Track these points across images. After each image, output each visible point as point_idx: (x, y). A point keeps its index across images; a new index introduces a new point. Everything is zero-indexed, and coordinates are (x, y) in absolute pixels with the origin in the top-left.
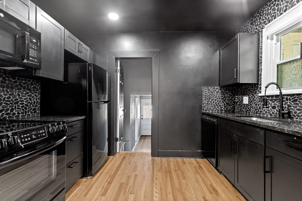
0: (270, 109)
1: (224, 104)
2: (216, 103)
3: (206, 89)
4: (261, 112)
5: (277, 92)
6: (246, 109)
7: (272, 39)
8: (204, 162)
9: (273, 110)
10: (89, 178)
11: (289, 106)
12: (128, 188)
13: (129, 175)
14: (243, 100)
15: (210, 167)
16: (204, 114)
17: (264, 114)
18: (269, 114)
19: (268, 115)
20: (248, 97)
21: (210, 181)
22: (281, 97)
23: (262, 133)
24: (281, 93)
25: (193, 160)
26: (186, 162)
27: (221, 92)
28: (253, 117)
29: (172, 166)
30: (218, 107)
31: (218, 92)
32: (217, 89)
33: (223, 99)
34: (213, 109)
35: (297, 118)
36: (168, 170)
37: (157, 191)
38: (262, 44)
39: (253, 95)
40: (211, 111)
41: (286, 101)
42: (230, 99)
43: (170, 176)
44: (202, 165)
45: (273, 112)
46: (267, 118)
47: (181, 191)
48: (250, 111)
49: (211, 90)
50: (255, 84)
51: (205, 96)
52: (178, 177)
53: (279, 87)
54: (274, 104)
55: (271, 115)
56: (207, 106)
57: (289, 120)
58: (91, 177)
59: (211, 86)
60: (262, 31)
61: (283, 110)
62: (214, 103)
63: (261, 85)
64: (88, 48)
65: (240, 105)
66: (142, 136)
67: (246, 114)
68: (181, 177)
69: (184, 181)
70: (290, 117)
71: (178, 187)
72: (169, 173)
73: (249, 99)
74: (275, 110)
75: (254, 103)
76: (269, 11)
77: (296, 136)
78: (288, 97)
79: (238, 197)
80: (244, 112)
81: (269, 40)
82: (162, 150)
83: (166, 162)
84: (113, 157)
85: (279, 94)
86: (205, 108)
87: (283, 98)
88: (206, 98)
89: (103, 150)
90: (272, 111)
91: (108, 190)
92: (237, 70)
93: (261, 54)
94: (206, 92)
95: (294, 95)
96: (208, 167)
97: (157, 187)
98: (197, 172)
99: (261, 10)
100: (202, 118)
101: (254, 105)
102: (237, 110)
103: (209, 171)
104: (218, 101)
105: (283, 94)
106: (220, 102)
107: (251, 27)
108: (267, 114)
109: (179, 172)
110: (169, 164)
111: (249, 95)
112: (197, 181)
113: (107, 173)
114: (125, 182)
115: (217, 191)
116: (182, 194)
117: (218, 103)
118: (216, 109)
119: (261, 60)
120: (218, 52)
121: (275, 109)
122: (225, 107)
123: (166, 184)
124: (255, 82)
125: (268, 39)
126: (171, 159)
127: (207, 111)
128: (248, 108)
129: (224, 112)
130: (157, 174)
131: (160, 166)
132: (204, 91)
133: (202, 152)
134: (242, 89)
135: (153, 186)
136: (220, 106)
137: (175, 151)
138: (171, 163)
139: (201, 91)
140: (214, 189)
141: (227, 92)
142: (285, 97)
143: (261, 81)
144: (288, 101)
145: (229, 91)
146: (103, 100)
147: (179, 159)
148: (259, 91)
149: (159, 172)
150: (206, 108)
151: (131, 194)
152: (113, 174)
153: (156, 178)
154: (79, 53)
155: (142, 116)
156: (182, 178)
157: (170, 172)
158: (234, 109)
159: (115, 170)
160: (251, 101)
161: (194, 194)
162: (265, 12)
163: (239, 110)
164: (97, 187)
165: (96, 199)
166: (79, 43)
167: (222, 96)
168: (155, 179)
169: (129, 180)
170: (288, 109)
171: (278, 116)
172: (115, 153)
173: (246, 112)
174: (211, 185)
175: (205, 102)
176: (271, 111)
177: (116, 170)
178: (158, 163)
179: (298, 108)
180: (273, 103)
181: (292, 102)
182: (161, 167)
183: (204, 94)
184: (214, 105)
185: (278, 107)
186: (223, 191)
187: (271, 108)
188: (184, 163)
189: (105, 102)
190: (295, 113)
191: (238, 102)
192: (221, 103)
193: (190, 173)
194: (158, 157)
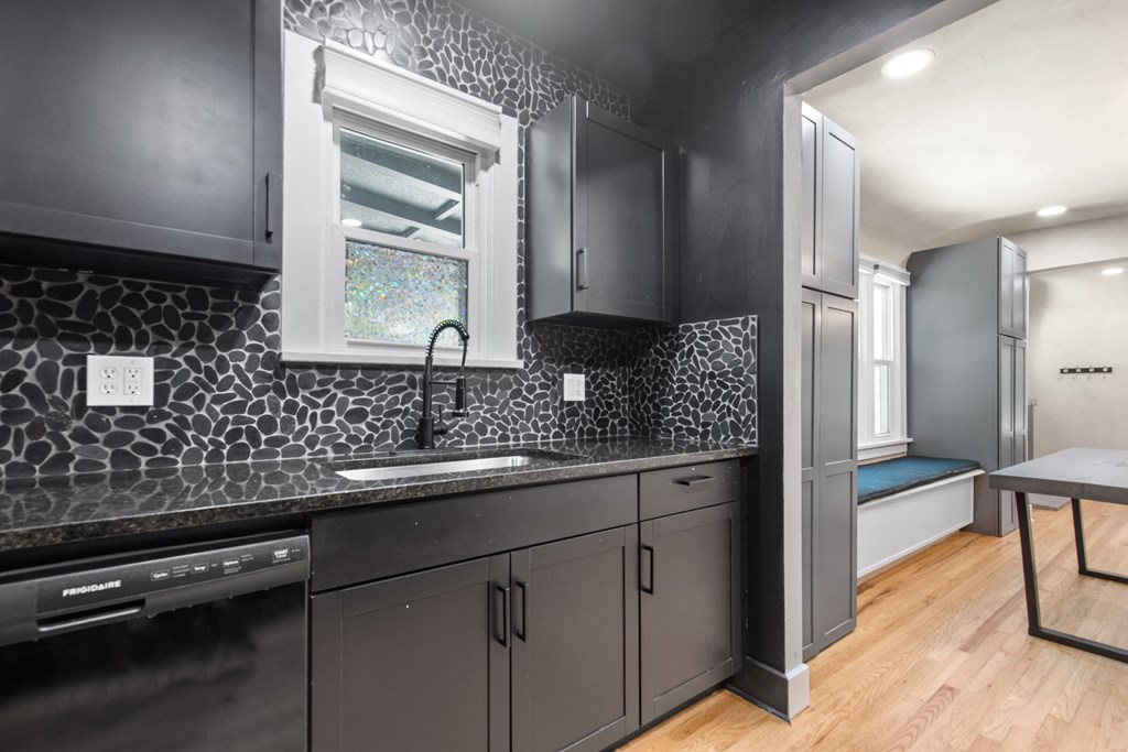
0: (338, 422)
9: (350, 426)
18: (329, 449)
19: (323, 452)
24: (429, 359)
41: (410, 390)
45: (353, 433)
48: (173, 448)
54: (354, 402)
74: (363, 426)
90: (346, 430)
108: (318, 447)
111: (159, 348)
121: (361, 422)
144: (415, 388)
176: (339, 431)
180: (351, 399)
185: (376, 411)
187: (342, 418)
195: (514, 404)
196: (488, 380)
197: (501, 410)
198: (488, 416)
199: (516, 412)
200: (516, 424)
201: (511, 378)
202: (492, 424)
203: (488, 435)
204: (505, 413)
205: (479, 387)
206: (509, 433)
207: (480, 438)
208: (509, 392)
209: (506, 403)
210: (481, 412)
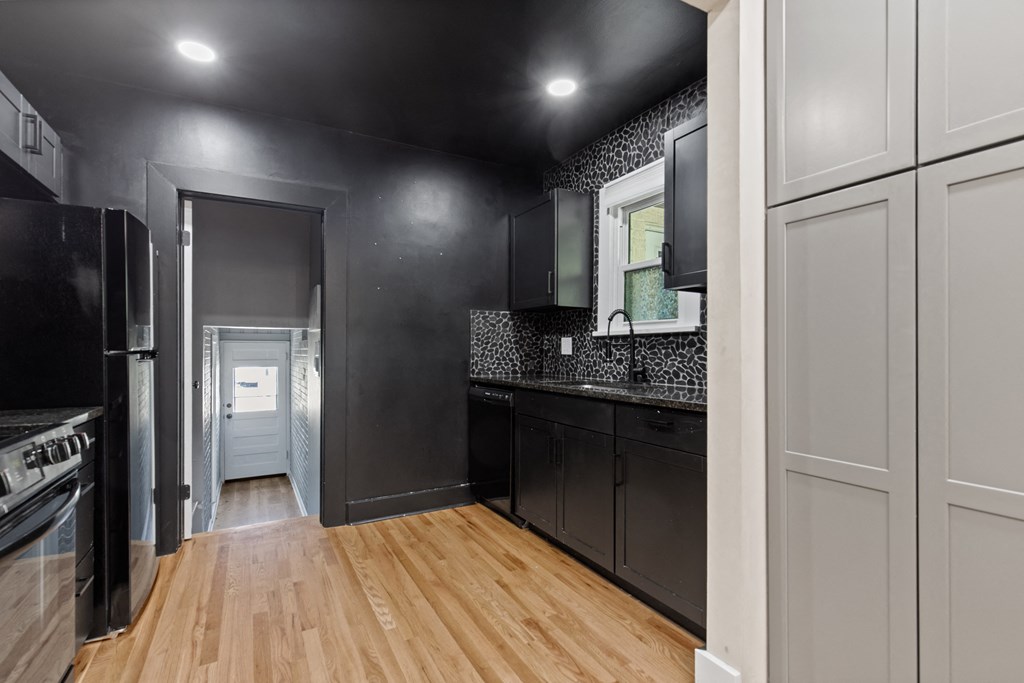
0: (614, 365)
1: (521, 357)
2: (502, 353)
3: (477, 318)
4: (597, 371)
5: (626, 331)
6: (567, 366)
7: (616, 216)
8: (476, 513)
9: (617, 366)
10: (113, 634)
11: (644, 358)
12: (289, 620)
13: (272, 589)
14: (560, 345)
15: (494, 519)
16: (474, 383)
17: (602, 376)
18: (611, 376)
19: (609, 377)
20: (570, 339)
21: (500, 546)
22: (631, 340)
23: (610, 410)
24: (632, 331)
25: (448, 512)
26: (432, 520)
27: (514, 324)
28: (585, 384)
29: (398, 538)
30: (506, 364)
31: (506, 325)
32: (504, 316)
33: (516, 342)
34: (495, 368)
35: (655, 382)
36: (390, 550)
37: (381, 602)
38: (598, 222)
39: (582, 335)
40: (491, 376)
42: (533, 344)
43: (401, 561)
44: (475, 519)
45: (618, 370)
46: (607, 384)
47: (441, 583)
48: (576, 370)
49: (492, 319)
50: (585, 310)
51: (478, 334)
52: (424, 558)
53: (628, 317)
54: (619, 355)
55: (615, 377)
56: (481, 360)
57: (644, 384)
58: (121, 630)
59: (491, 308)
60: (598, 192)
61: (635, 366)
62: (497, 353)
63: (596, 312)
64: (55, 138)
65: (553, 357)
66: (228, 482)
67: (568, 379)
68: (432, 557)
69: (443, 563)
70: (645, 379)
71: (433, 578)
72: (397, 556)
73: (573, 344)
74: (622, 367)
75: (585, 352)
76: (611, 155)
77: (660, 408)
78: (643, 340)
79: (563, 561)
80: (563, 374)
81: (611, 217)
82: (360, 501)
83: (377, 533)
84: (176, 557)
85: (628, 333)
86: (477, 367)
87: (635, 342)
88: (478, 340)
89: (140, 539)
90: (616, 369)
91: (218, 644)
92: (553, 274)
93: (597, 245)
94: (478, 323)
95: (651, 335)
96: (490, 519)
97: (375, 593)
98: (467, 537)
99: (597, 146)
100: (469, 395)
101: (583, 357)
102: (548, 371)
103: (494, 529)
104: (506, 349)
105: (635, 333)
106: (511, 350)
107: (576, 176)
108: (608, 375)
109: (423, 547)
110: (386, 536)
111: (573, 334)
112: (475, 555)
113: (182, 603)
114: (267, 609)
115: (521, 563)
116: (448, 588)
117: (508, 355)
118: (503, 368)
119: (597, 256)
120: (505, 221)
121: (621, 365)
122: (522, 363)
123: (398, 579)
124: (586, 305)
125: (608, 213)
126: (389, 521)
127: (482, 376)
128: (573, 366)
129: (519, 375)
130: (364, 566)
131: (361, 545)
132: (474, 321)
133: (471, 486)
134: (559, 319)
135: (364, 595)
136: (511, 360)
137: (397, 496)
138: (392, 532)
139: (468, 322)
140: (516, 561)
141: (527, 325)
142: (638, 339)
143: (597, 303)
144: (641, 347)
145: (530, 322)
146: (139, 349)
147: (412, 519)
148: (592, 326)
149: (367, 559)
150: (479, 367)
151: (303, 629)
152: (210, 600)
153: (366, 576)
154: (29, 156)
155: (229, 406)
156: (435, 558)
157: (399, 553)
158: (541, 367)
159: (209, 589)
160: (578, 349)
161: (475, 582)
162: (603, 153)
163: (551, 369)
164: (167, 651)
165: (189, 678)
166: (28, 116)
167: (516, 336)
168: (360, 577)
169: (280, 601)
170: (643, 365)
171: (626, 379)
172: (180, 542)
173: (568, 374)
174: (508, 555)
175: (476, 350)
176: (614, 369)
177: (212, 589)
178: (353, 540)
179: (657, 361)
180: (618, 353)
181: (648, 349)
182: (367, 546)
183: (474, 328)
184: (498, 359)
185: (627, 359)
186: (534, 558)
187: (615, 363)
188: (429, 523)
189: (144, 354)
190: (653, 370)
191: (549, 350)
192: (514, 354)
193: (452, 543)
194: (346, 526)
195: (699, 358)
196: (680, 341)
197: (689, 363)
198: (680, 365)
199: (700, 364)
200: (699, 373)
201: (696, 339)
202: (683, 371)
203: (681, 379)
204: (691, 365)
205: (674, 346)
206: (695, 380)
207: (676, 380)
208: (694, 349)
209: (692, 357)
210: (676, 363)
